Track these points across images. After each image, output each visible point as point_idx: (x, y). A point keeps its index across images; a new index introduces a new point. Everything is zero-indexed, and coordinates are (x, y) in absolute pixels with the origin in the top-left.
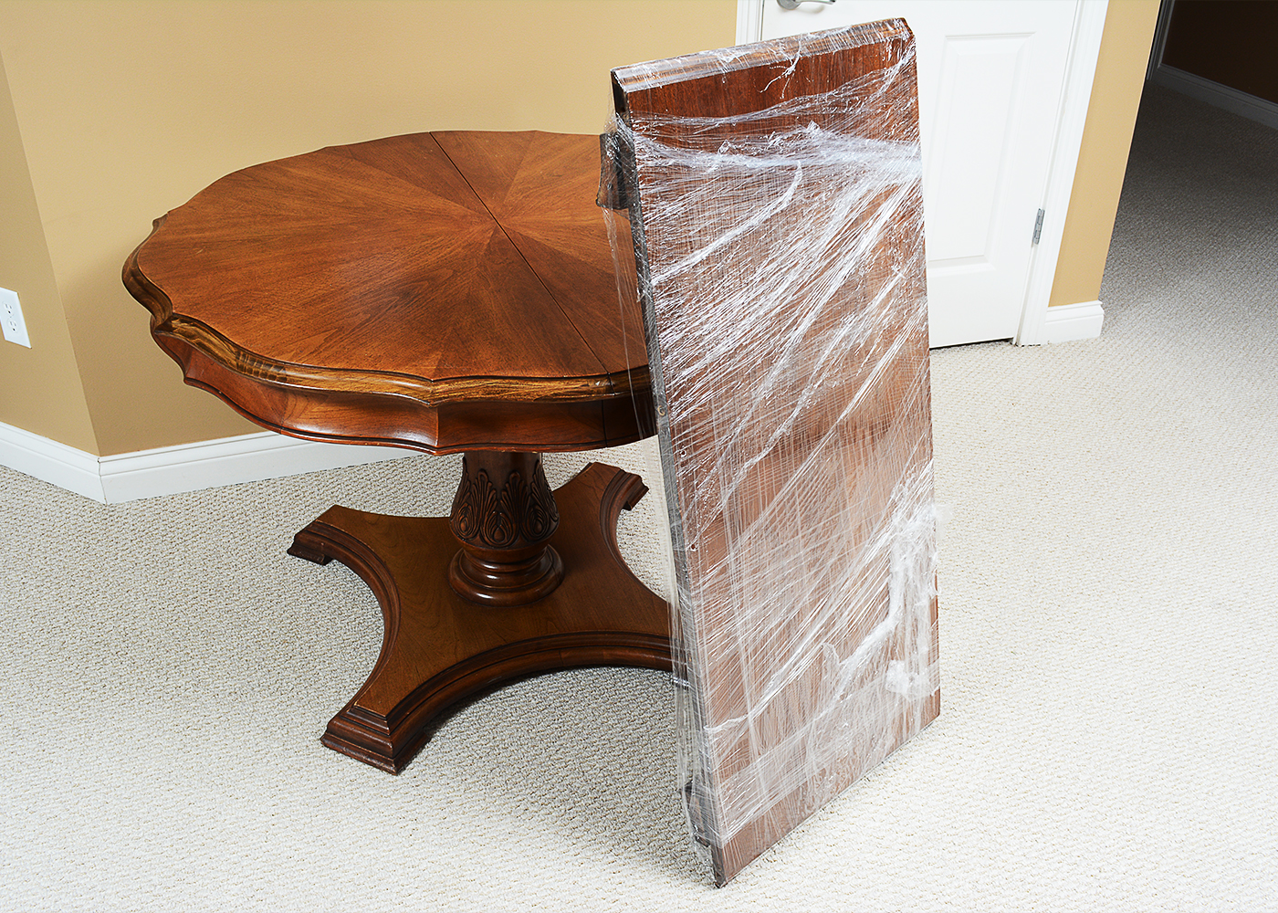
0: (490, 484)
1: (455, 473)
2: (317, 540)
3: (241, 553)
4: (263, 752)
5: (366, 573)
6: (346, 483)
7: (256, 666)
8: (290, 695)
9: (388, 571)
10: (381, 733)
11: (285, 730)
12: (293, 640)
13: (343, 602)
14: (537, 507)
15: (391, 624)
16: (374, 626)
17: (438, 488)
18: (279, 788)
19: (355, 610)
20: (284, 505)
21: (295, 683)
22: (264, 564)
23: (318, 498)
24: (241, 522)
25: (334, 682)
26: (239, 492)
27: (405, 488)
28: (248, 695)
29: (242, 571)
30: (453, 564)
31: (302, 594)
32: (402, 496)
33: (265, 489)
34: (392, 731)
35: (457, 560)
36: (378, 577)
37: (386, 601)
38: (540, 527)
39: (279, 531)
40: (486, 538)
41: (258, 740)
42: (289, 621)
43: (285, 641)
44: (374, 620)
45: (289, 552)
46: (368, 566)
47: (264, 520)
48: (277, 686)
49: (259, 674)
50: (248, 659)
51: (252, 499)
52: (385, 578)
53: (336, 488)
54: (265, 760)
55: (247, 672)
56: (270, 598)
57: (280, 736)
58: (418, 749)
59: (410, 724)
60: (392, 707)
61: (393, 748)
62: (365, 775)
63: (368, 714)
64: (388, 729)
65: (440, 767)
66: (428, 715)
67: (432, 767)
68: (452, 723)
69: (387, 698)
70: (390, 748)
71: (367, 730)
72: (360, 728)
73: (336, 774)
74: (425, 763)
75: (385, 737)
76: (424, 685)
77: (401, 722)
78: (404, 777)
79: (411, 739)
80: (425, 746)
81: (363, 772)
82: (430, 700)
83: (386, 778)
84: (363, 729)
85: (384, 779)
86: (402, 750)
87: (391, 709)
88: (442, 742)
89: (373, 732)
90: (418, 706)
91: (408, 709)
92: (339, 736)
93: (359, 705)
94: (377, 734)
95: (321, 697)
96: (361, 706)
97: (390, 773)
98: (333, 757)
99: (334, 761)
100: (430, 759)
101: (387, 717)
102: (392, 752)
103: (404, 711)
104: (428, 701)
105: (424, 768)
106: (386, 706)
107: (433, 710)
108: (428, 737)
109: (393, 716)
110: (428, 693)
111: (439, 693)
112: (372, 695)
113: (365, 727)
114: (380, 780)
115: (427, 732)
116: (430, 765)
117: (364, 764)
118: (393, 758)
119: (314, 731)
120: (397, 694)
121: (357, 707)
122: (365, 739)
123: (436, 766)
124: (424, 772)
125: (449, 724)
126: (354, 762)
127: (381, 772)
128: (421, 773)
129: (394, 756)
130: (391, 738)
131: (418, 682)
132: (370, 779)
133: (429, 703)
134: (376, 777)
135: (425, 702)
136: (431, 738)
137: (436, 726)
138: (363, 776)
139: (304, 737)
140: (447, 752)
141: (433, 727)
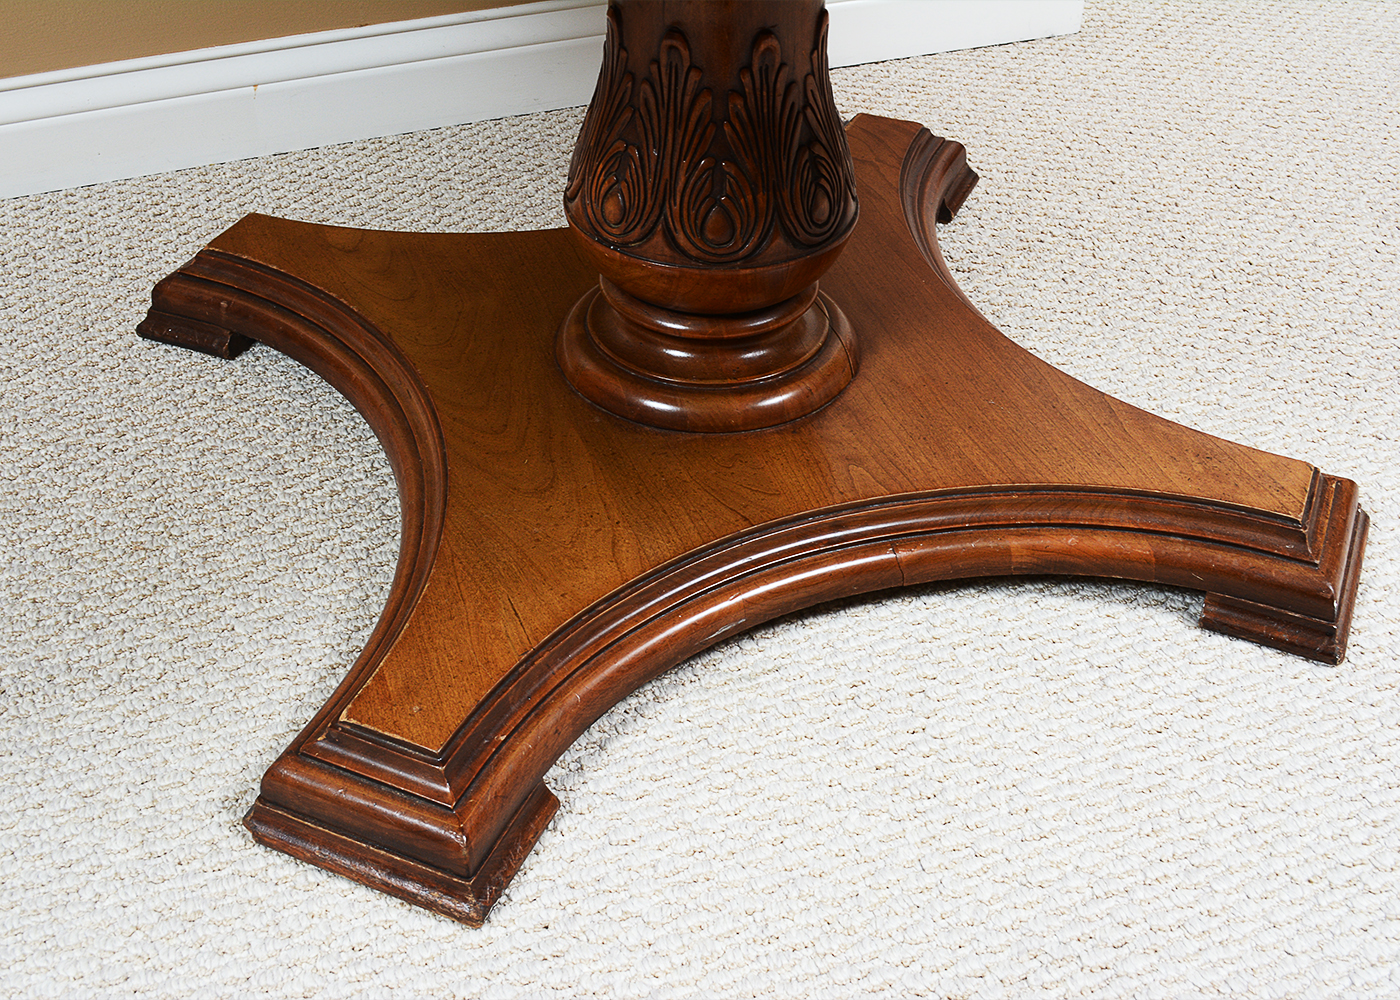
0: (694, 76)
1: (521, 158)
2: (208, 294)
3: (21, 340)
4: (82, 867)
5: (339, 366)
6: (271, 185)
7: (61, 617)
8: (156, 692)
9: (398, 355)
10: (428, 804)
11: (147, 795)
12: (160, 542)
13: (287, 443)
14: (819, 150)
15: (421, 489)
16: (372, 498)
17: (487, 188)
18: (135, 983)
19: (319, 460)
20: (127, 234)
21: (168, 657)
22: (80, 363)
23: (207, 216)
24: (22, 272)
25: (277, 652)
26: (18, 212)
27: (411, 190)
28: (39, 697)
29: (25, 379)
30: (570, 330)
31: (179, 427)
32: (406, 206)
33: (83, 203)
34: (462, 796)
35: (580, 320)
36: (372, 374)
37: (398, 433)
38: (825, 205)
39: (117, 288)
40: (681, 239)
41: (67, 830)
42: (146, 495)
43: (137, 547)
44: (370, 483)
45: (143, 331)
46: (344, 348)
47: (81, 267)
48: (121, 665)
49: (69, 636)
50: (37, 596)
51: (51, 224)
52: (391, 372)
53: (250, 197)
54: (87, 895)
55: (35, 634)
56: (95, 440)
57: (131, 815)
58: (537, 837)
59: (513, 772)
60: (454, 723)
61: (467, 847)
62: (395, 928)
63: (385, 745)
64: (447, 790)
65: (616, 889)
66: (560, 740)
67: (591, 890)
68: (626, 753)
69: (436, 697)
70: (458, 847)
71: (382, 793)
72: (362, 789)
73: (307, 928)
74: (570, 880)
75: (442, 815)
76: (540, 653)
77: (486, 764)
78: (512, 928)
79: (516, 812)
80: (561, 826)
81: (389, 918)
82: (560, 695)
83: (458, 934)
84: (371, 792)
85: (453, 937)
86: (492, 848)
87: (453, 728)
88: (609, 812)
89: (403, 801)
90: (528, 715)
91: (502, 726)
92: (300, 813)
93: (353, 721)
94: (417, 807)
95: (244, 693)
96: (359, 723)
97: (460, 920)
98: (293, 874)
99: (295, 888)
100: (581, 867)
101: (444, 755)
102: (465, 859)
103: (490, 731)
104: (554, 698)
105: (570, 897)
106: (437, 720)
107: (573, 724)
108: (561, 797)
109: (461, 748)
110: (553, 677)
111: (582, 674)
112: (391, 689)
113: (376, 785)
114: (442, 941)
115: (556, 784)
116: (586, 887)
117: (385, 895)
118: (468, 878)
119: (231, 795)
120: (465, 682)
121: (348, 727)
122: (379, 822)
123: (603, 887)
124: (570, 910)
125: (617, 756)
126: (356, 888)
127: (438, 917)
128: (561, 913)
129: (471, 871)
130: (460, 818)
131: (522, 643)
132: (410, 939)
133: (559, 704)
134: (426, 931)
135: (545, 703)
136: (572, 800)
137: (582, 763)
138: (388, 931)
139: (203, 814)
140: (629, 842)
141: (572, 766)
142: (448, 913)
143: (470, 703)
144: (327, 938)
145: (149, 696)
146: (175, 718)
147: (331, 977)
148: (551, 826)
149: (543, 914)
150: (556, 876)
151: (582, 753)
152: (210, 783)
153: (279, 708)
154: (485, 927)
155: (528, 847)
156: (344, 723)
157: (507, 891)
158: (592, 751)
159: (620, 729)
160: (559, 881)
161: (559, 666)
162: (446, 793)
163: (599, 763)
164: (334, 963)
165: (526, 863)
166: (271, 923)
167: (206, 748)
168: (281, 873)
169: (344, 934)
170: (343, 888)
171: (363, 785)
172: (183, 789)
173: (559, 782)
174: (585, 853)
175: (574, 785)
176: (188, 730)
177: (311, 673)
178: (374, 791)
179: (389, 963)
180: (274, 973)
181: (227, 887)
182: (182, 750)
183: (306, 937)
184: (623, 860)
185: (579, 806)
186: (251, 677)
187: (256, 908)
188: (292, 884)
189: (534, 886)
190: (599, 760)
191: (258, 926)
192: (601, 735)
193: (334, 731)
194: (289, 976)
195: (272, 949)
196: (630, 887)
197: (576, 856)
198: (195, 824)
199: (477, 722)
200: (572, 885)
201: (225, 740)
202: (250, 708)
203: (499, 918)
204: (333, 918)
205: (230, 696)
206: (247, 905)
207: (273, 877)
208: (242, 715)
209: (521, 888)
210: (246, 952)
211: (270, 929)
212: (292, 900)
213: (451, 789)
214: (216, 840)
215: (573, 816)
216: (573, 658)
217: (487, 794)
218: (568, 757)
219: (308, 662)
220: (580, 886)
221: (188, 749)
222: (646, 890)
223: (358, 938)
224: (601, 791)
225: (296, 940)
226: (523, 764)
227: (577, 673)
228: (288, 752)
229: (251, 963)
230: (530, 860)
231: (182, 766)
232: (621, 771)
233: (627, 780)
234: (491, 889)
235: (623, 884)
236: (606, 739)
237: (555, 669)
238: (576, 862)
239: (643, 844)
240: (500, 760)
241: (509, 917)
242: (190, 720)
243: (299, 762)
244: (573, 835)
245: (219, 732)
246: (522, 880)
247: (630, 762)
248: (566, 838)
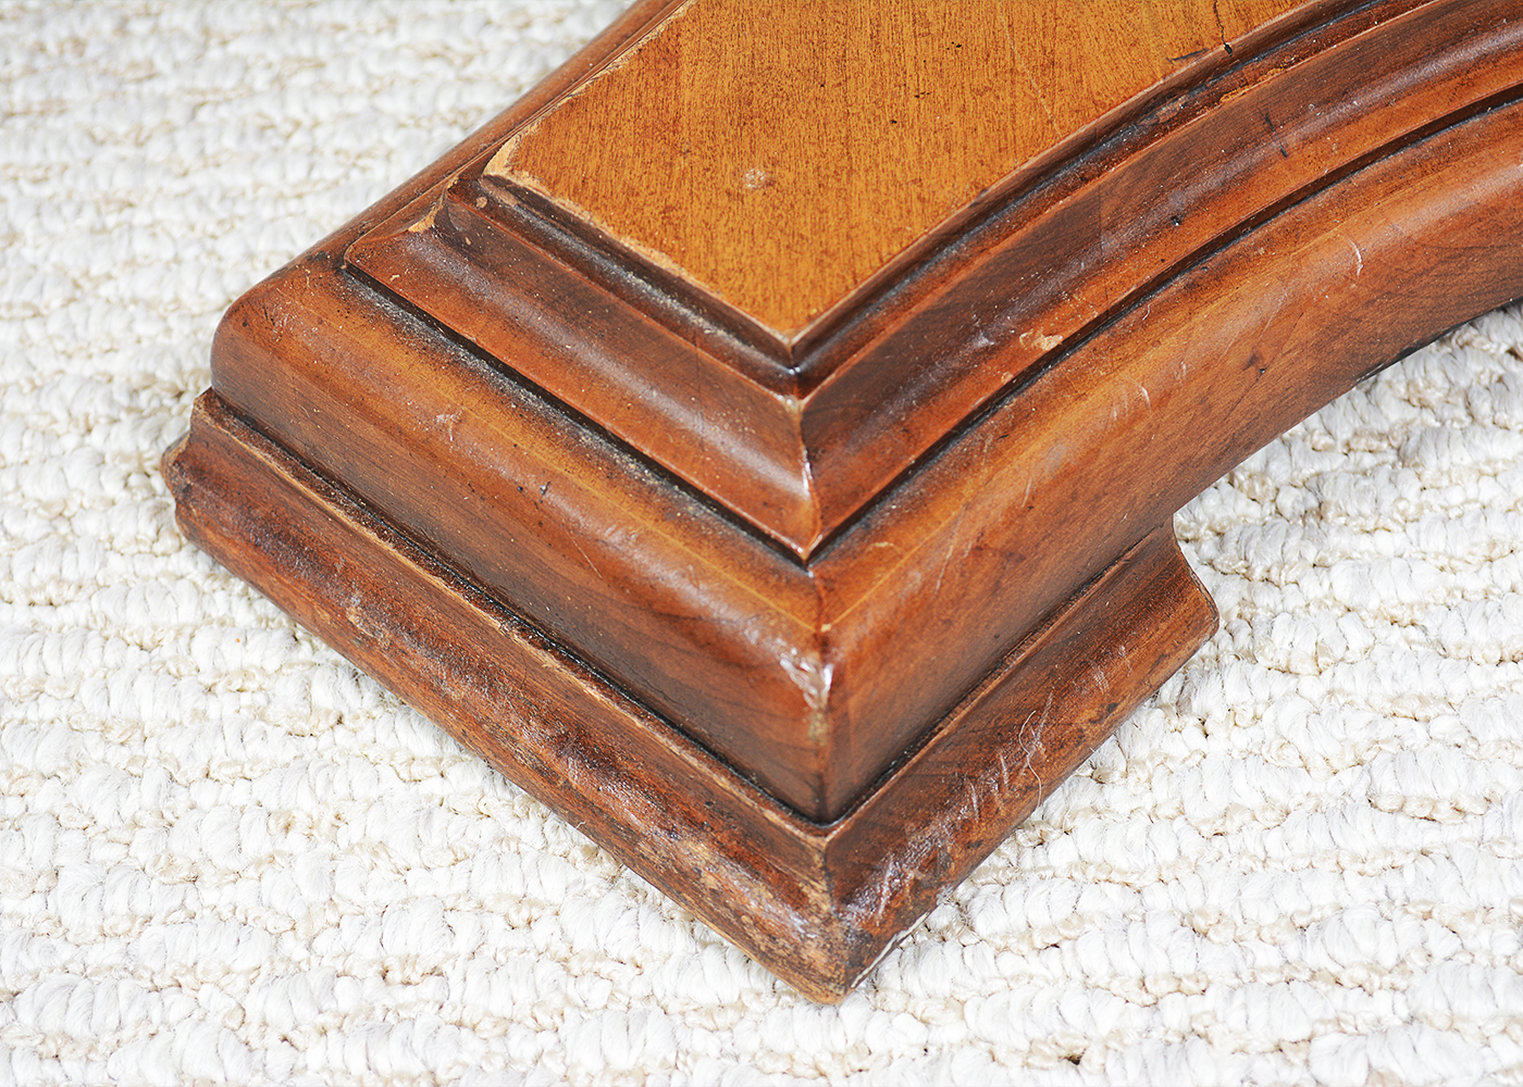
10: (724, 524)
34: (850, 519)
58: (1110, 716)
59: (1066, 474)
60: (876, 253)
61: (830, 709)
62: (543, 933)
63: (615, 287)
64: (802, 486)
65: (1360, 974)
66: (1260, 395)
67: (1267, 956)
68: (1488, 491)
69: (836, 149)
70: (796, 703)
71: (580, 454)
72: (516, 426)
73: (259, 863)
74: (1196, 902)
75: (762, 575)
76: (1248, 70)
77: (968, 422)
78: (949, 1031)
79: (1048, 617)
80: (1208, 698)
81: (534, 892)
82: (1293, 234)
83: (754, 1006)
84: (541, 443)
85: (731, 1015)
86: (929, 729)
87: (870, 269)
88: (1388, 687)
89: (643, 496)
90: (1161, 281)
91: (1056, 300)
92: (320, 471)
93: (526, 181)
94: (686, 525)
95: (305, 79)
96: (544, 192)
97: (767, 958)
98: (271, 666)
99: (262, 717)
100: (1246, 862)
101: (815, 357)
102: (818, 753)
103: (1004, 306)
104: (1269, 242)
105: (1184, 966)
106: (820, 228)
107: (1319, 347)
108: (1227, 598)
109: (886, 349)
110: (1279, 166)
111: (1387, 175)
112: (687, 95)
113: (565, 422)
114: (692, 1018)
115: (1221, 547)
116: (1252, 942)
117: (544, 809)
118: (818, 820)
119: (165, 374)
120: (952, 117)
121: (509, 201)
122: (547, 555)
123: (1316, 957)
124: (1175, 1013)
125: (1455, 496)
126: (455, 761)
127: (699, 927)
128: (1138, 1019)
129: (834, 799)
130: (826, 598)
131: (1189, 18)
132: (584, 985)
133: (1282, 265)
134: (647, 969)
135: (1231, 251)
136: (1263, 615)
137: (1327, 495)
138: (518, 940)
139: (61, 416)
140: (1444, 812)
141: (1288, 500)
142: (734, 925)
143: (953, 195)
144: (309, 916)
145: (31, 38)
146: (82, 116)
147: (280, 1058)
148: (1169, 691)
149: (1074, 1006)
150: (1152, 877)
151: (1333, 462)
152: (117, 324)
153: (392, 139)
154: (854, 1008)
155: (1070, 750)
156: (498, 182)
157: (963, 891)
158: (1368, 461)
159: (1483, 408)
160: (1158, 898)
161: (1309, 128)
162: (792, 501)
163: (1386, 507)
164: (304, 1010)
165: (1056, 803)
166: (148, 819)
167: (141, 217)
168: (234, 656)
169: (371, 912)
170: (416, 751)
171: (522, 411)
172: (33, 329)
173: (1231, 546)
174: (1272, 816)
175: (1282, 564)
176: (106, 155)
177: (518, 56)
178: (551, 439)
179: (488, 1056)
180: (100, 997)
181: (52, 666)
182: (68, 211)
183: (243, 893)
184: (1409, 873)
185: (1286, 641)
186: (341, 37)
187: (119, 756)
188: (260, 699)
189: (1062, 894)
190: (1388, 497)
191: (105, 817)
192: (1411, 413)
193: (461, 208)
194: (147, 1018)
195: (122, 909)
196: (1416, 981)
197: (1238, 819)
198: (27, 440)
199: (966, 263)
200: (1201, 923)
201: (202, 203)
202: (307, 122)
203: (912, 982)
204: (351, 850)
205: (260, 80)
206: (92, 740)
207: (204, 663)
208: (277, 142)
209: (1014, 892)
210: (37, 900)
211: (140, 837)
212: (239, 754)
213: (815, 486)
214: (73, 508)
215: (1256, 672)
216: (1370, 110)
217: (948, 532)
218: (1270, 463)
219: (520, 20)
220: (1228, 934)
221: (89, 215)
222: (1476, 1007)
223: (415, 937)
224: (1373, 604)
225: (210, 897)
226: (1108, 451)
227: (1371, 171)
228: (314, 259)
229: (37, 944)
230: (1071, 798)
231: (54, 257)
232: (1460, 551)
233: (1474, 584)
234: (901, 875)
235: (1389, 961)
236: (1426, 431)
237: (1292, 138)
238: (1234, 842)
239: (1492, 830)
240: (1022, 418)
241: (945, 988)
242: (121, 128)
243: (336, 296)
244: (1240, 740)
245: (200, 180)
246: (1027, 862)
247: (1497, 527)
248: (1216, 746)
